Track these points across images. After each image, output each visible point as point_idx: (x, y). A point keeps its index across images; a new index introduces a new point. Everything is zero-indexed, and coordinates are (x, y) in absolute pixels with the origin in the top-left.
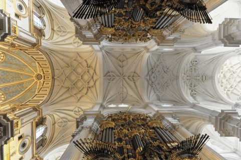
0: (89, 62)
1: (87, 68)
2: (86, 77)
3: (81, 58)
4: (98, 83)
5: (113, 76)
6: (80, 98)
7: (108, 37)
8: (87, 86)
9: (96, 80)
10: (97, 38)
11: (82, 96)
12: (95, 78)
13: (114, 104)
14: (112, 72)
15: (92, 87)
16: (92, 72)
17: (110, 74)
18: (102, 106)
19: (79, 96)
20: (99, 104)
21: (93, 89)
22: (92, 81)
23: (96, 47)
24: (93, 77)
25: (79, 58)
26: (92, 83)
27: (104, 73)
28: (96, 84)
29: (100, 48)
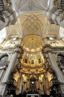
0: (25, 19)
1: (28, 21)
2: (32, 21)
3: (24, 23)
4: (35, 14)
5: (31, 3)
6: (41, 24)
7: (10, 6)
8: (36, 21)
9: (34, 15)
10: (12, 13)
11: (41, 23)
12: (32, 16)
13: (48, 2)
14: (29, 5)
15: (37, 17)
16: (30, 18)
17: (30, 5)
18: (47, 11)
19: (40, 24)
20: (46, 13)
21: (38, 17)
22: (34, 18)
23: (17, 14)
24: (32, 18)
25: (24, 25)
26: (35, 18)
27: (30, 10)
28: (35, 15)
29: (17, 12)
